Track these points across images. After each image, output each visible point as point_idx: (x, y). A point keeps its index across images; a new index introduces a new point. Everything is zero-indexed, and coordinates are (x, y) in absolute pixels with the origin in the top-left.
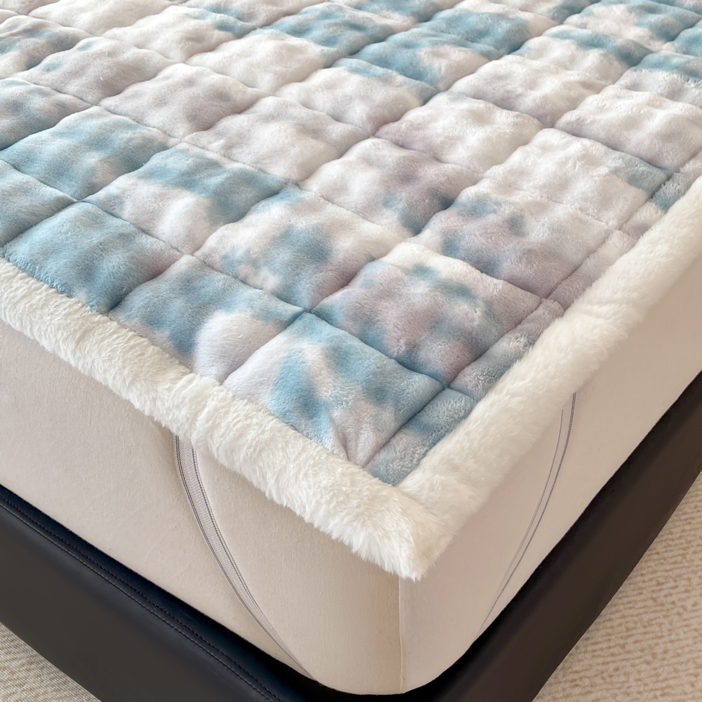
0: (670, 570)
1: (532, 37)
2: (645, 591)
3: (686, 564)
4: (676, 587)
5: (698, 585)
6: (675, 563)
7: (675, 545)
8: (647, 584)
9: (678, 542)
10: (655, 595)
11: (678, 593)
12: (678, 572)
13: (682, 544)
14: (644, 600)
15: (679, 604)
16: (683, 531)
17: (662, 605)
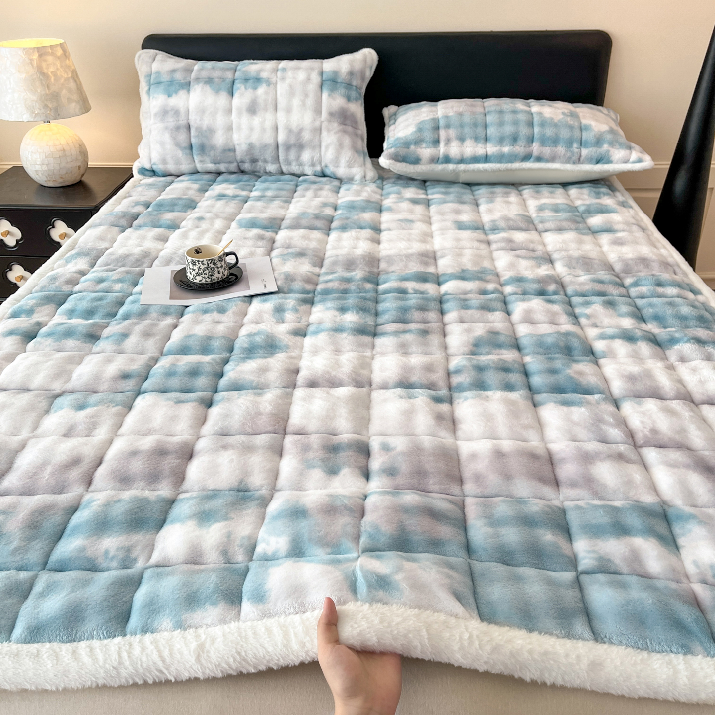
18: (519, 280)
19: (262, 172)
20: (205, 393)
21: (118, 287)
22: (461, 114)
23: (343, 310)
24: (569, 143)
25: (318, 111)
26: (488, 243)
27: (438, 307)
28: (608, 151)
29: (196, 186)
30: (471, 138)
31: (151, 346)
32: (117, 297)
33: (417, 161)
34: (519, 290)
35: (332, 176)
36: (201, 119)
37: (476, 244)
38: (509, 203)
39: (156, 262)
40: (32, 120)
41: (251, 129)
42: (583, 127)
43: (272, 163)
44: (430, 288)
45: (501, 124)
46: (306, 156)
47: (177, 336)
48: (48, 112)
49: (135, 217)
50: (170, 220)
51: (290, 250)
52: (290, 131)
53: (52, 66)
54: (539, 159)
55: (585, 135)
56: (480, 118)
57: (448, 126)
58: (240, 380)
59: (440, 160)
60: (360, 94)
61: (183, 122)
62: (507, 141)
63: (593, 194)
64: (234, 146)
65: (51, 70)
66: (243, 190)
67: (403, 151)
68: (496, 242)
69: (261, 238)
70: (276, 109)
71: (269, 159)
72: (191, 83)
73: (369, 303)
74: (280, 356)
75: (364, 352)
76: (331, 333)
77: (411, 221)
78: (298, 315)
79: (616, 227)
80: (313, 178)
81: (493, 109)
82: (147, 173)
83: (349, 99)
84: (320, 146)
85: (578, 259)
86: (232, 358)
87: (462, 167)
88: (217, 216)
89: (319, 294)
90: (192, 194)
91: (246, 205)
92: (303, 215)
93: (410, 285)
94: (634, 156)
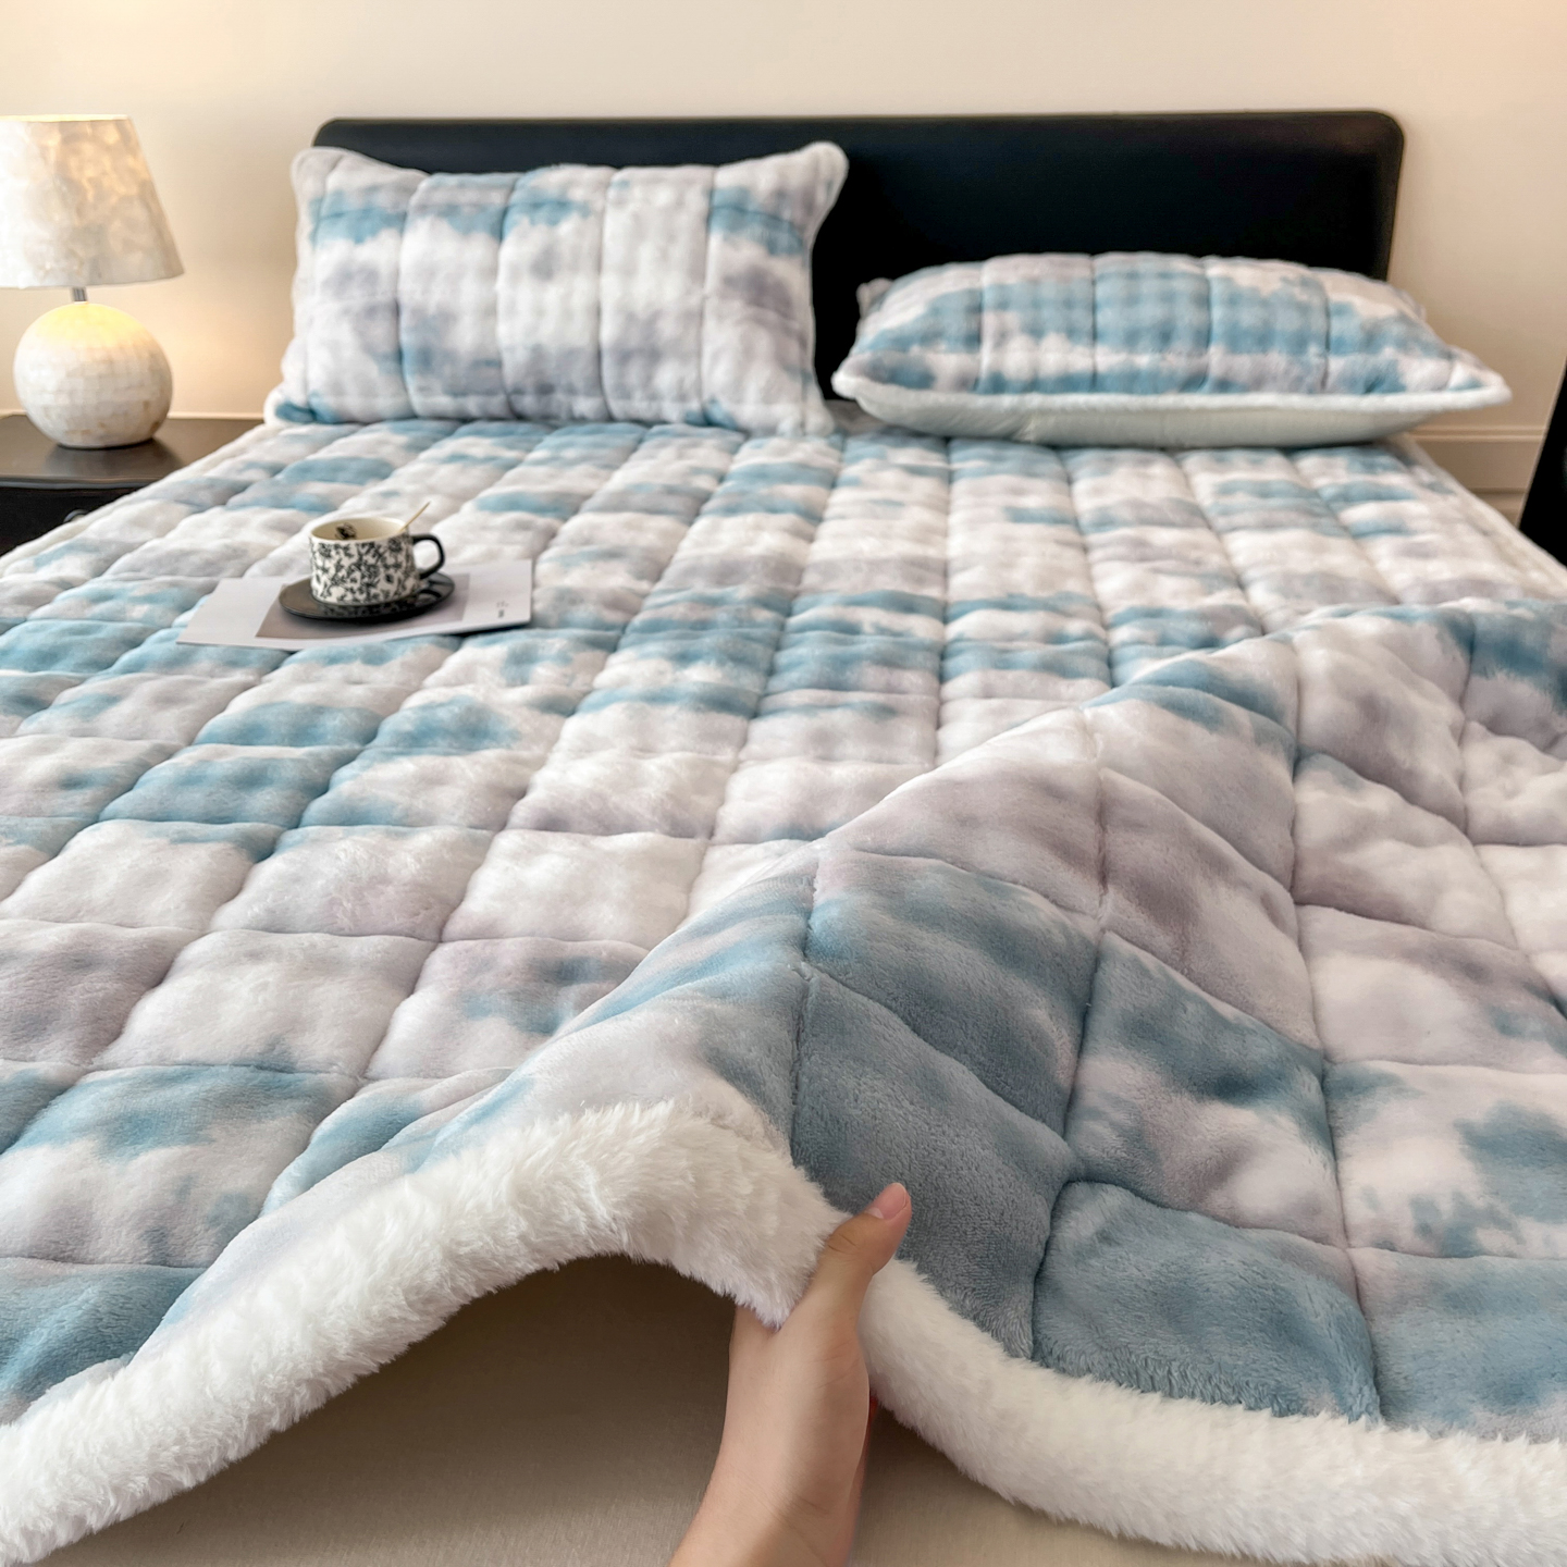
18: (1153, 613)
19: (563, 415)
20: (263, 825)
21: (140, 611)
22: (1035, 282)
23: (684, 659)
24: (1299, 344)
25: (697, 272)
26: (1085, 549)
27: (933, 662)
28: (1393, 364)
29: (402, 439)
30: (1058, 331)
31: (168, 725)
32: (129, 630)
33: (925, 381)
34: (1150, 635)
35: (726, 422)
36: (425, 291)
37: (1053, 549)
38: (1148, 477)
39: (254, 570)
40: (36, 283)
41: (540, 312)
42: (1332, 308)
43: (588, 394)
44: (921, 627)
45: (1132, 300)
46: (667, 376)
47: (240, 705)
48: (76, 268)
49: (240, 488)
50: (318, 495)
51: (587, 549)
52: (630, 317)
53: (92, 166)
54: (1224, 386)
55: (1338, 327)
56: (1080, 291)
57: (1003, 305)
58: (362, 799)
59: (981, 386)
60: (801, 242)
61: (383, 296)
62: (1145, 342)
63: (1358, 466)
64: (499, 353)
65: (90, 172)
66: (510, 447)
67: (892, 359)
68: (1103, 546)
69: (523, 526)
70: (598, 266)
71: (579, 384)
72: (410, 218)
73: (755, 646)
74: (490, 754)
75: (714, 754)
76: (640, 704)
77: (899, 504)
78: (568, 670)
79: (1414, 525)
80: (682, 427)
81: (1112, 269)
82: (297, 415)
83: (772, 248)
84: (699, 354)
85: (1308, 579)
86: (366, 753)
87: (1035, 400)
88: (432, 490)
89: (635, 630)
90: (386, 452)
91: (511, 474)
92: (637, 488)
93: (868, 617)
94: (1460, 373)
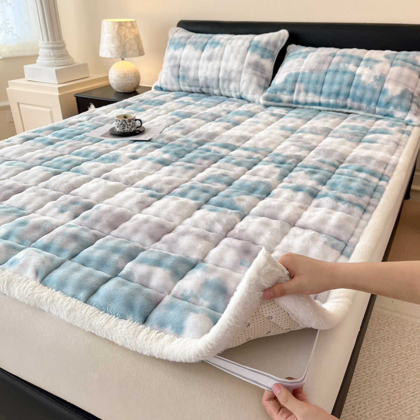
0: (356, 399)
1: (273, 189)
2: (349, 411)
3: (362, 396)
4: (360, 407)
5: (369, 405)
6: (357, 396)
7: (355, 388)
8: (348, 407)
9: (355, 385)
10: (353, 412)
11: (362, 410)
12: (359, 400)
13: (357, 386)
14: (349, 415)
15: (363, 415)
16: (356, 380)
17: (357, 416)
